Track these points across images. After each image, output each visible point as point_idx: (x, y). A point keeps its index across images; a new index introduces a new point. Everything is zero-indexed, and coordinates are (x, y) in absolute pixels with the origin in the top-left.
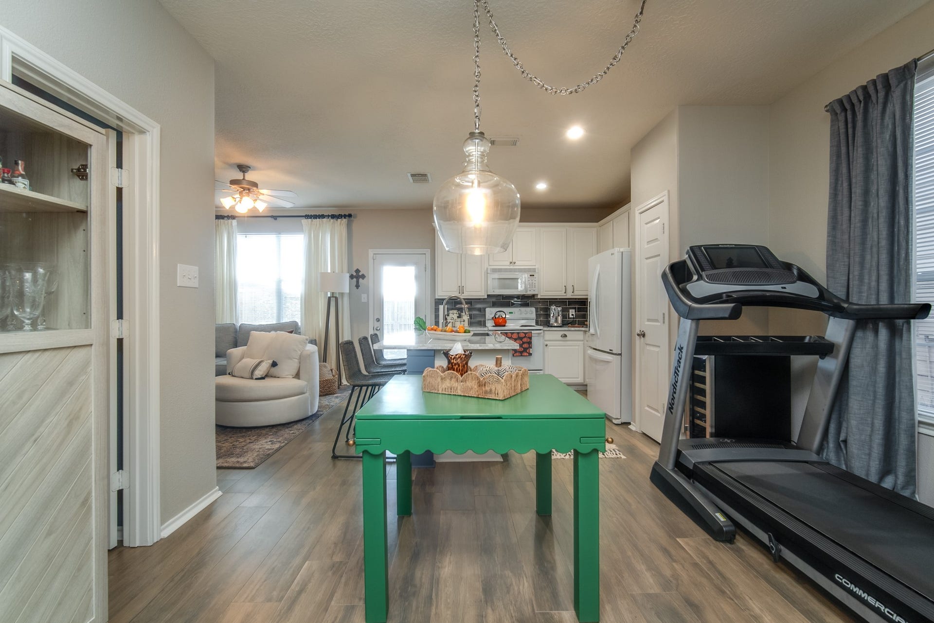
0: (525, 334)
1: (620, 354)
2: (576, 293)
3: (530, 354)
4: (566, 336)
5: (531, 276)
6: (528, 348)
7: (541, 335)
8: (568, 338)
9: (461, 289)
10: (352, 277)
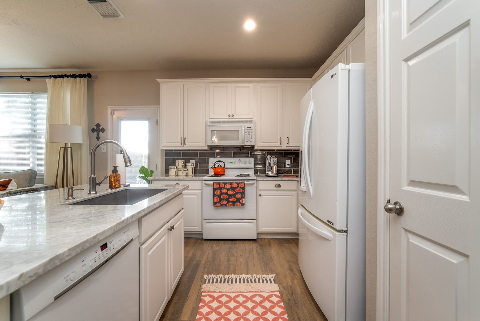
0: (238, 184)
1: (346, 231)
2: (291, 144)
3: (243, 205)
4: (280, 186)
5: (248, 128)
6: (240, 199)
7: (254, 185)
8: (282, 188)
9: (183, 140)
10: (93, 130)
